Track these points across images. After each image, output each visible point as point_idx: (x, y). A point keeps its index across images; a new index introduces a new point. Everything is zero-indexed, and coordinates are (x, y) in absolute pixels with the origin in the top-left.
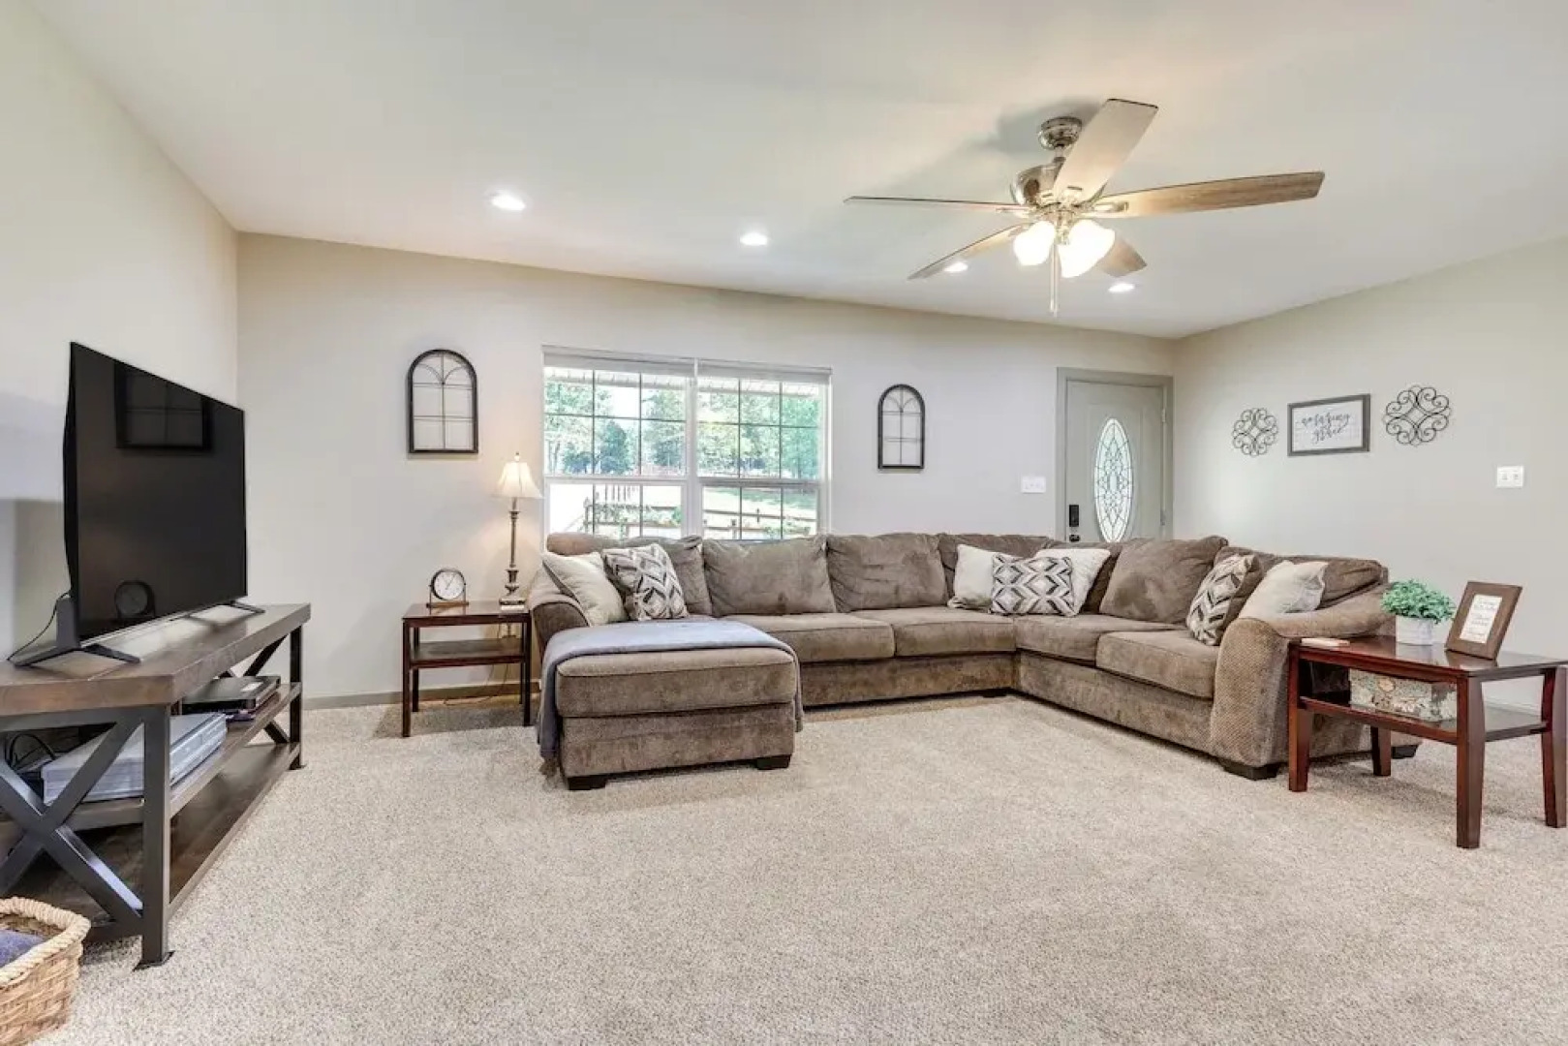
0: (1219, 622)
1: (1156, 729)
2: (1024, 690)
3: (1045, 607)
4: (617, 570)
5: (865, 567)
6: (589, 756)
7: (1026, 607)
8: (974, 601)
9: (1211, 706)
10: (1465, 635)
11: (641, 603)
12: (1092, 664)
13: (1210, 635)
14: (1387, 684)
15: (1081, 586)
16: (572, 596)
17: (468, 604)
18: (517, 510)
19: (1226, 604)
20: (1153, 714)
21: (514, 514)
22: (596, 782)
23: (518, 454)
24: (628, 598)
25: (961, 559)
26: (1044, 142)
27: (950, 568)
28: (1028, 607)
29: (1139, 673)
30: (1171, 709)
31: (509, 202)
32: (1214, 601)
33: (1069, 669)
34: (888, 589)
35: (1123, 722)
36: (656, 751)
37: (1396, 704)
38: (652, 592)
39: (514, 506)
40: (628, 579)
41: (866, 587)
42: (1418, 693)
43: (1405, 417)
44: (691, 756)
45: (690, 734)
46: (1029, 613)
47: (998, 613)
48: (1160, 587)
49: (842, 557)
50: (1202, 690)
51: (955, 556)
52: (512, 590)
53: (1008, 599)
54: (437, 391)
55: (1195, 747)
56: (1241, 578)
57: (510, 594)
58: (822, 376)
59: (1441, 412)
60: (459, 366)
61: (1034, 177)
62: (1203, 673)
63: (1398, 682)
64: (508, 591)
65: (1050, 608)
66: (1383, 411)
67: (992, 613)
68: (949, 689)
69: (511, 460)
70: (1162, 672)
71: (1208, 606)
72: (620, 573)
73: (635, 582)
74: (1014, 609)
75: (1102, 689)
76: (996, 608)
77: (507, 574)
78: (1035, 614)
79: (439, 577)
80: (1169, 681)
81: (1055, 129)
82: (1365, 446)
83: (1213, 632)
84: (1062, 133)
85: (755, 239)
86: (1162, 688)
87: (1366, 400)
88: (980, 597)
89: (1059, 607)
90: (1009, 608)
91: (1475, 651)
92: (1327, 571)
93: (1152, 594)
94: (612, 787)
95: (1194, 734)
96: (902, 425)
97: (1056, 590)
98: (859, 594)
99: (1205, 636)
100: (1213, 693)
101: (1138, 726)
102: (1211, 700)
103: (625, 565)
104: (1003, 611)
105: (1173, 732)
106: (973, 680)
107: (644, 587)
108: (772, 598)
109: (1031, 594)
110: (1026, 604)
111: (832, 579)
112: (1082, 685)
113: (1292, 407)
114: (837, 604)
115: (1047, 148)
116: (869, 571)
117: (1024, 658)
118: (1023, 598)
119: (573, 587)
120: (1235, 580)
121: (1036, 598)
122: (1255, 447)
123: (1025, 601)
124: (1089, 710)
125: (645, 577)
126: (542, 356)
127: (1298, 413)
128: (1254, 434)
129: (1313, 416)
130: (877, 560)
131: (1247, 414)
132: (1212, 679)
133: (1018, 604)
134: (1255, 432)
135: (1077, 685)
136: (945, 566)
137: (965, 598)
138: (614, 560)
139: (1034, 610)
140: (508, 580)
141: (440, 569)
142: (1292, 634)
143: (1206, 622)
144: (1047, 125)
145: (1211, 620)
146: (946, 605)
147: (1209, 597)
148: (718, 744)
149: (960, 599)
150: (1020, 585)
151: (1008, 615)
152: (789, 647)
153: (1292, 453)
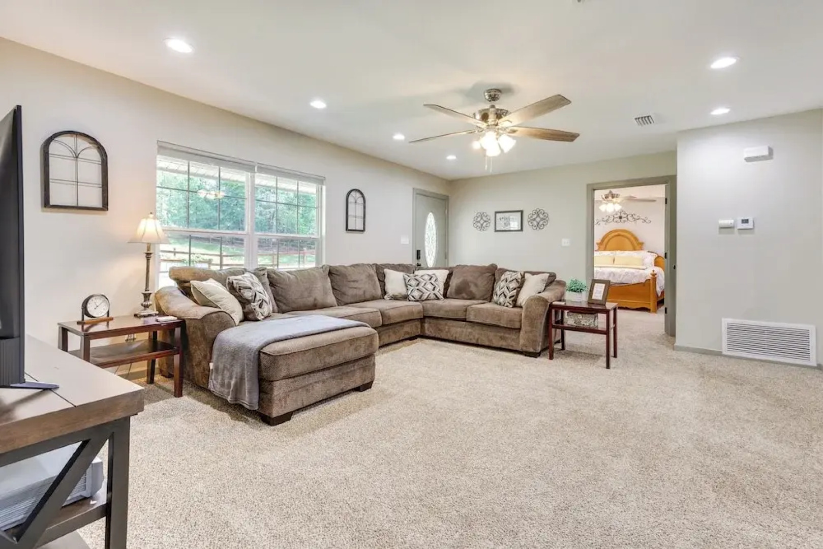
0: (513, 298)
1: (496, 344)
2: (427, 335)
3: (432, 296)
4: (240, 289)
5: (349, 281)
6: (286, 402)
7: (425, 297)
8: (397, 296)
9: (520, 331)
10: (594, 297)
11: (258, 309)
12: (464, 320)
13: (510, 304)
14: (580, 316)
15: (441, 286)
16: (217, 307)
17: (112, 319)
18: (151, 252)
19: (515, 291)
20: (494, 337)
21: (148, 255)
22: (286, 417)
23: (151, 213)
24: (247, 306)
25: (387, 276)
26: (487, 97)
27: (382, 281)
28: (426, 297)
29: (488, 321)
30: (502, 334)
31: (179, 45)
32: (510, 290)
33: (450, 323)
34: (361, 292)
35: (480, 343)
36: (319, 391)
37: (582, 323)
38: (262, 302)
39: (149, 249)
40: (248, 294)
41: (351, 292)
42: (590, 318)
43: (534, 220)
44: (334, 391)
45: (333, 378)
46: (426, 300)
47: (412, 301)
48: (476, 285)
49: (338, 277)
50: (517, 326)
51: (384, 275)
52: (146, 307)
53: (416, 294)
54: (71, 163)
55: (514, 348)
56: (519, 280)
57: (145, 309)
58: (320, 181)
59: (545, 219)
60: (91, 145)
61: (486, 112)
62: (517, 319)
63: (584, 315)
64: (143, 308)
65: (435, 297)
66: (527, 217)
67: (410, 301)
68: (400, 337)
69: (147, 218)
70: (499, 320)
71: (508, 292)
72: (242, 291)
73: (252, 296)
74: (420, 298)
75: (469, 330)
76: (412, 298)
77: (142, 297)
78: (429, 300)
79: (90, 301)
80: (503, 324)
81: (492, 93)
82: (521, 230)
83: (511, 302)
84: (495, 95)
85: (318, 104)
86: (498, 326)
87: (522, 212)
88: (400, 294)
89: (438, 296)
90: (417, 298)
91: (599, 302)
92: (549, 277)
93: (473, 288)
94: (296, 418)
95: (513, 343)
96: (356, 210)
97: (436, 289)
98: (348, 295)
99: (508, 304)
100: (521, 326)
101: (487, 343)
102: (520, 329)
103: (245, 286)
104: (414, 300)
105: (503, 344)
106: (407, 333)
107: (258, 298)
108: (310, 301)
109: (427, 291)
110: (425, 296)
111: (333, 288)
112: (459, 330)
113: (496, 213)
114: (337, 302)
115: (488, 100)
116: (352, 283)
117: (427, 320)
118: (423, 293)
119: (217, 302)
120: (518, 282)
121: (429, 293)
122: (482, 228)
123: (424, 295)
124: (463, 340)
125: (257, 293)
126: (157, 147)
127: (499, 215)
128: (481, 222)
129: (504, 217)
130: (354, 278)
131: (479, 214)
132: (520, 321)
133: (421, 296)
134: (482, 222)
135: (458, 330)
136: (379, 280)
137: (393, 295)
138: (237, 283)
139: (428, 298)
140: (143, 300)
141: (91, 294)
142: (550, 301)
143: (508, 299)
144: (489, 91)
145: (510, 298)
146: (384, 298)
147: (507, 288)
148: (345, 381)
149: (391, 295)
150: (420, 287)
151: (417, 301)
152: (368, 325)
153: (496, 231)
